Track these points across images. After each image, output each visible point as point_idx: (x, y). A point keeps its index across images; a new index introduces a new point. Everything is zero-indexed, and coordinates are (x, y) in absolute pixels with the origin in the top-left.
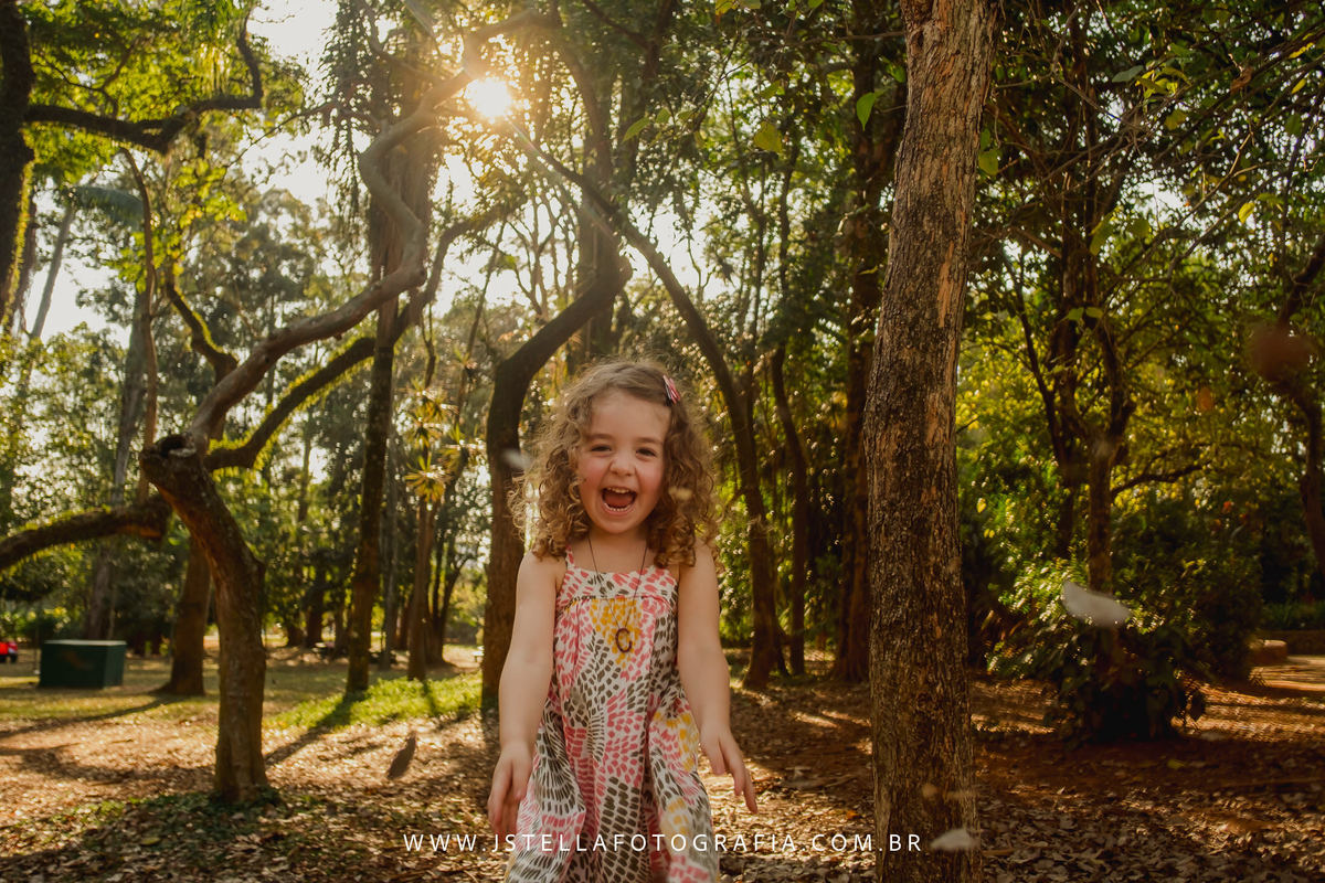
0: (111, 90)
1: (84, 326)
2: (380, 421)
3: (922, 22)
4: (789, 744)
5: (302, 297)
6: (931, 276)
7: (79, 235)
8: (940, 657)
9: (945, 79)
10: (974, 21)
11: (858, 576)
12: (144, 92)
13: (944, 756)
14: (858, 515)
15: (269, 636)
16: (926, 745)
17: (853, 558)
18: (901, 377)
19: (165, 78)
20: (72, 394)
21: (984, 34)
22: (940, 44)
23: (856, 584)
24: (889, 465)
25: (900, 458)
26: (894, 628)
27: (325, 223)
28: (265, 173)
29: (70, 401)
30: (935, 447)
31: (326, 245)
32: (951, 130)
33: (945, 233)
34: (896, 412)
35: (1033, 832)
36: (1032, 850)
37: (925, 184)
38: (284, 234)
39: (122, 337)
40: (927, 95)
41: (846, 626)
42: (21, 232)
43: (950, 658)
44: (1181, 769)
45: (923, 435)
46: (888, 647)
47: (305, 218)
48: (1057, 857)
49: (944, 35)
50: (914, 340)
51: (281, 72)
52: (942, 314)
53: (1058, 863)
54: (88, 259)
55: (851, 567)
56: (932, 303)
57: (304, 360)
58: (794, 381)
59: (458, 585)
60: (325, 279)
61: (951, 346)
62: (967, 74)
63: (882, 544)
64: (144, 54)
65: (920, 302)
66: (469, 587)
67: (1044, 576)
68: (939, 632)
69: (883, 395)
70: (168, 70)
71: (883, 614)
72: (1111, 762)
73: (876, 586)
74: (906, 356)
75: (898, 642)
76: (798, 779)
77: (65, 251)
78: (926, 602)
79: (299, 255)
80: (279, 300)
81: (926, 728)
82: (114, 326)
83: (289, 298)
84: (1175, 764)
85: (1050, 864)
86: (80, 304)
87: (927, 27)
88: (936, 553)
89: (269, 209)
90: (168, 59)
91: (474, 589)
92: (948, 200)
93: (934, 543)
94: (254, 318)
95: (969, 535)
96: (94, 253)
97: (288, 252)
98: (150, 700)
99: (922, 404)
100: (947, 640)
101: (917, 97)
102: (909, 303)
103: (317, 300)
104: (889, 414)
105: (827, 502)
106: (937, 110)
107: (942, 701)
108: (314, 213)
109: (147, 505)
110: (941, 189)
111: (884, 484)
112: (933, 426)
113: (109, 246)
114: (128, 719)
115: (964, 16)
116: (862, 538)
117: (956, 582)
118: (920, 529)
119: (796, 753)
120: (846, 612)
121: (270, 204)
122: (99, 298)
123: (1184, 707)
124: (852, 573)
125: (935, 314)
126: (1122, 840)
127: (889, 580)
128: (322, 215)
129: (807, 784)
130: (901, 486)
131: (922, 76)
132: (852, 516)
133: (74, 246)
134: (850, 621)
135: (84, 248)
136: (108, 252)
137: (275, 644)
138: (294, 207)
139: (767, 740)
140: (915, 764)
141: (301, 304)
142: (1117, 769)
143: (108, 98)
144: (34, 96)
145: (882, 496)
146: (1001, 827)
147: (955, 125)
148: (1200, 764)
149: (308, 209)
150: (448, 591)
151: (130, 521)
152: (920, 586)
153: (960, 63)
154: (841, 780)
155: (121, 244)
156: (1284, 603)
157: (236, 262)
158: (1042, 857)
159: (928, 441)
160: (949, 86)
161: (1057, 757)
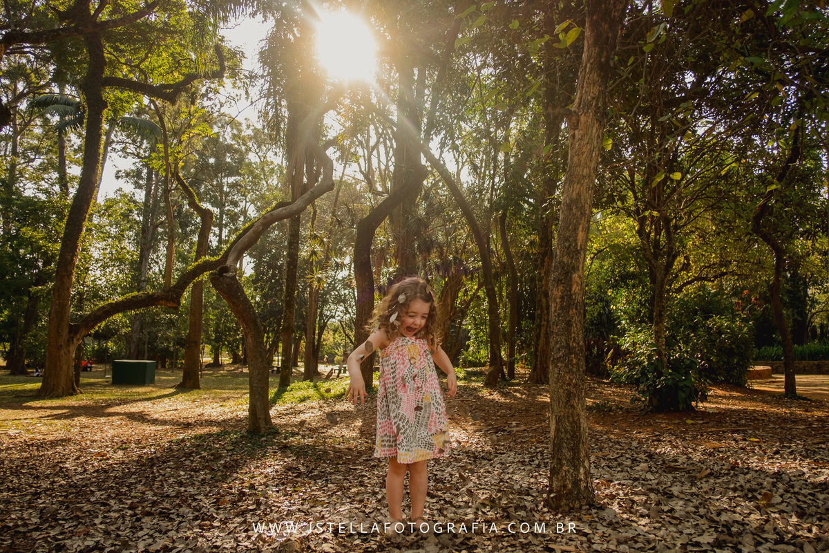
0: (142, 66)
1: (120, 189)
2: (294, 248)
3: (574, 130)
4: (508, 412)
5: (239, 175)
6: (575, 230)
7: (115, 140)
8: (575, 370)
9: (583, 153)
10: (595, 130)
11: (543, 331)
12: (160, 67)
13: (575, 405)
14: (544, 300)
15: (223, 359)
16: (569, 401)
17: (541, 321)
18: (563, 268)
19: (171, 59)
20: (114, 226)
21: (598, 135)
22: (581, 139)
23: (542, 335)
24: (558, 300)
25: (562, 298)
26: (558, 359)
27: (250, 132)
28: (219, 106)
29: (113, 230)
30: (575, 294)
31: (250, 144)
32: (584, 173)
33: (581, 213)
34: (561, 281)
35: (619, 447)
36: (618, 453)
37: (574, 194)
38: (228, 138)
39: (140, 196)
40: (576, 159)
41: (536, 356)
42: (102, 147)
43: (578, 370)
44: (692, 424)
45: (571, 290)
46: (556, 366)
47: (240, 131)
48: (627, 456)
49: (583, 136)
50: (568, 254)
51: (234, 54)
52: (579, 244)
53: (627, 458)
54: (120, 153)
55: (539, 326)
56: (576, 240)
57: (239, 209)
58: (510, 229)
59: (325, 332)
60: (250, 163)
61: (582, 256)
62: (591, 151)
63: (555, 329)
64: (159, 46)
65: (571, 239)
66: (331, 333)
67: (640, 332)
68: (574, 361)
69: (556, 274)
70: (172, 55)
71: (555, 354)
72: (660, 421)
73: (552, 344)
74: (565, 260)
75: (560, 365)
76: (514, 427)
77: (109, 149)
78: (570, 350)
79: (236, 151)
80: (225, 176)
81: (569, 395)
82: (138, 190)
83: (230, 175)
84: (689, 422)
85: (624, 459)
86: (118, 177)
87: (576, 132)
88: (574, 333)
89: (220, 125)
90: (172, 48)
91: (334, 334)
92: (583, 201)
93: (574, 329)
94: (212, 185)
95: (604, 308)
96: (124, 150)
97: (229, 148)
98: (173, 390)
99: (571, 278)
100: (577, 364)
101: (572, 159)
102: (567, 240)
103: (246, 176)
104: (558, 281)
105: (526, 290)
106: (579, 165)
107: (575, 385)
108: (244, 127)
109: (170, 290)
110: (580, 196)
111: (556, 307)
112: (574, 287)
113: (132, 146)
114: (166, 400)
115: (591, 129)
116: (546, 312)
117: (581, 343)
118: (569, 324)
119: (512, 416)
120: (536, 349)
121: (220, 121)
122: (127, 175)
123: (697, 396)
124: (540, 330)
125: (576, 244)
126: (658, 451)
127: (557, 342)
128: (248, 126)
129: (518, 429)
130: (562, 308)
131: (574, 151)
132: (540, 301)
133: (114, 145)
134: (538, 354)
135: (119, 147)
136: (131, 149)
137: (226, 363)
138: (232, 123)
139: (498, 410)
140: (565, 407)
141: (237, 178)
142: (662, 423)
143: (141, 71)
144: (107, 72)
145: (555, 311)
146: (606, 445)
147: (586, 171)
148: (701, 422)
149: (240, 124)
150: (320, 334)
151: (162, 299)
152: (568, 345)
153: (589, 147)
154: (534, 427)
155: (138, 144)
156: (773, 346)
157: (201, 154)
158: (622, 456)
159: (572, 292)
160: (584, 156)
161: (636, 418)
